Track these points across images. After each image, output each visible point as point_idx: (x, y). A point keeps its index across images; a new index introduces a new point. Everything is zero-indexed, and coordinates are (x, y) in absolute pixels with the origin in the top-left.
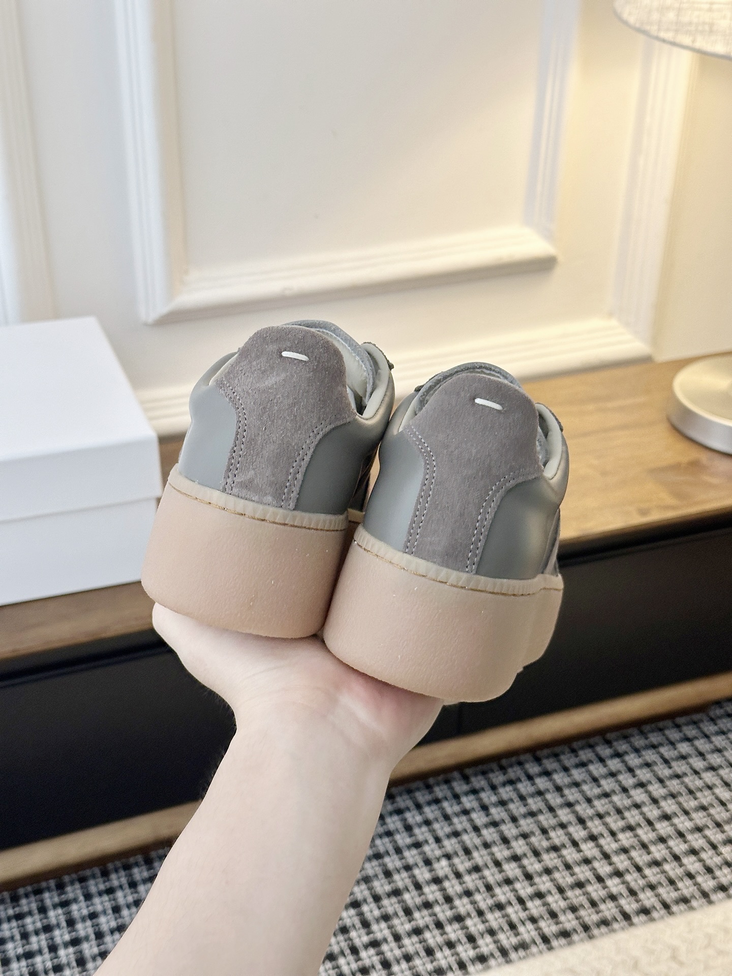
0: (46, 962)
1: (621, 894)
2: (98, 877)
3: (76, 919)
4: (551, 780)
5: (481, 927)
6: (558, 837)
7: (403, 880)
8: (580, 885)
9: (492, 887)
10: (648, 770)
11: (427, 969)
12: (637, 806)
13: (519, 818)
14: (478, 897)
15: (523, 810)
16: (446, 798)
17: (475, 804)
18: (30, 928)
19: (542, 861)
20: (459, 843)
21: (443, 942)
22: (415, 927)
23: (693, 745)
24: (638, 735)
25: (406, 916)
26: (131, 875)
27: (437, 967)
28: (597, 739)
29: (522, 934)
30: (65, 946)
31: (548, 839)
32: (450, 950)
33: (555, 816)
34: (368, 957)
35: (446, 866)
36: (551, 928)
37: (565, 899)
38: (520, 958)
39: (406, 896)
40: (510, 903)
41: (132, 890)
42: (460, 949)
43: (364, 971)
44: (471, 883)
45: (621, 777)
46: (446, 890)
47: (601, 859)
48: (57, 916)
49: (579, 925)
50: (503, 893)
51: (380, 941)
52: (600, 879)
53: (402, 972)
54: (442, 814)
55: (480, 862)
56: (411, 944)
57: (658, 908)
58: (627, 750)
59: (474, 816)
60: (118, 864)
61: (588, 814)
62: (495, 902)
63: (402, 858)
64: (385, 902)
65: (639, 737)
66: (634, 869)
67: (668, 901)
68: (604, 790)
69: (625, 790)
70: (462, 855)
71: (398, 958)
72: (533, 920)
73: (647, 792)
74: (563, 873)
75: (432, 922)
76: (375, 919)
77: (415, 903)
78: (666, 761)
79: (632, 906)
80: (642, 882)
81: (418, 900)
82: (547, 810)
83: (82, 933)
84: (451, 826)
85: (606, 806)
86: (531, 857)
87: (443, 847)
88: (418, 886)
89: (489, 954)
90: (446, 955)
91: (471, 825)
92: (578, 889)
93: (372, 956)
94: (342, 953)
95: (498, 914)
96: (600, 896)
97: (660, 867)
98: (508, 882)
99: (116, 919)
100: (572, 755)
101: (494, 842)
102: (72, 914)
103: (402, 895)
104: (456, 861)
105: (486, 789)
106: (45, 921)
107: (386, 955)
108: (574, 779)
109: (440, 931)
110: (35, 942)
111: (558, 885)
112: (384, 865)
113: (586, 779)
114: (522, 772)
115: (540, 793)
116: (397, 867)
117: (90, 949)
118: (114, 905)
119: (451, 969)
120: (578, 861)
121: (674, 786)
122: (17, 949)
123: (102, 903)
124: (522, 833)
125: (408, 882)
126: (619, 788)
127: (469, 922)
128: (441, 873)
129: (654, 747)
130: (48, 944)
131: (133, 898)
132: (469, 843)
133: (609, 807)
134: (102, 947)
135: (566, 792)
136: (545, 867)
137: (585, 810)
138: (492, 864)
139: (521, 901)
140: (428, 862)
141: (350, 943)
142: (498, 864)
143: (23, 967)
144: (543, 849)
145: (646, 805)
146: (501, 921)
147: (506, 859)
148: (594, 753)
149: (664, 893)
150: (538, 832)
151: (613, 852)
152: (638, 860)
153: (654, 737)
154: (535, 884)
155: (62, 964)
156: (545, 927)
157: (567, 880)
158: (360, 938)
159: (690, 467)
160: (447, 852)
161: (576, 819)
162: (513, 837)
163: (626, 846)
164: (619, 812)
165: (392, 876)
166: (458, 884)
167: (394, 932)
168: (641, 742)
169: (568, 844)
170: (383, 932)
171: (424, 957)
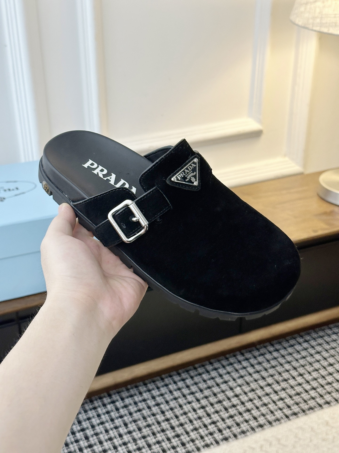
0: (71, 439)
1: (316, 397)
3: (81, 421)
4: (279, 353)
5: (259, 413)
6: (286, 375)
8: (298, 394)
9: (261, 397)
10: (320, 346)
11: (238, 431)
12: (318, 361)
13: (268, 369)
14: (255, 401)
15: (269, 366)
16: (235, 363)
17: (248, 364)
20: (244, 380)
21: (243, 420)
22: (230, 415)
23: (338, 335)
25: (226, 411)
26: (102, 402)
27: (242, 431)
28: (296, 335)
29: (277, 415)
30: (78, 432)
31: (282, 376)
32: (247, 423)
33: (283, 367)
34: (212, 428)
35: (239, 390)
36: (288, 412)
37: (293, 400)
38: (277, 425)
39: (224, 403)
40: (269, 403)
41: (105, 407)
42: (251, 422)
43: (211, 434)
44: (252, 396)
45: (309, 350)
47: (306, 383)
49: (300, 410)
50: (266, 400)
51: (216, 421)
52: (306, 391)
53: (227, 433)
54: (234, 369)
55: (254, 388)
56: (229, 422)
57: (333, 401)
58: (310, 339)
59: (248, 369)
60: (97, 397)
61: (297, 366)
62: (263, 403)
63: (220, 388)
64: (216, 406)
65: (315, 333)
66: (321, 386)
67: (337, 398)
68: (302, 356)
69: (312, 355)
70: (246, 385)
71: (224, 427)
72: (281, 409)
73: (321, 355)
74: (290, 390)
75: (237, 413)
76: (212, 412)
77: (228, 405)
78: (327, 343)
80: (324, 391)
81: (230, 404)
82: (280, 365)
83: (85, 426)
84: (239, 374)
85: (305, 362)
86: (276, 384)
87: (237, 382)
88: (229, 399)
89: (264, 423)
90: (245, 425)
91: (248, 373)
92: (298, 395)
93: (213, 427)
94: (200, 427)
95: (265, 407)
96: (307, 398)
97: (331, 385)
98: (267, 394)
99: (99, 419)
100: (287, 342)
101: (259, 379)
102: (80, 418)
103: (222, 402)
104: (243, 387)
105: (252, 358)
107: (219, 427)
108: (289, 352)
109: (241, 416)
111: (289, 394)
112: (213, 391)
113: (294, 352)
114: (266, 350)
115: (275, 358)
116: (218, 392)
117: (90, 432)
118: (97, 414)
119: (248, 430)
120: (296, 385)
121: (332, 352)
123: (92, 413)
124: (270, 375)
125: (224, 396)
126: (310, 355)
127: (253, 412)
128: (238, 393)
129: (321, 337)
131: (106, 410)
132: (248, 380)
133: (305, 363)
134: (95, 431)
135: (286, 357)
136: (282, 388)
137: (296, 363)
138: (260, 388)
139: (274, 402)
140: (231, 389)
141: (203, 423)
142: (262, 388)
144: (280, 380)
145: (321, 361)
146: (267, 410)
147: (265, 386)
148: (296, 341)
149: (334, 395)
150: (277, 374)
151: (310, 380)
152: (321, 382)
153: (320, 333)
154: (279, 395)
155: (78, 439)
156: (286, 411)
157: (293, 392)
158: (207, 421)
159: (331, 213)
160: (239, 384)
161: (293, 368)
162: (266, 377)
163: (316, 377)
164: (310, 364)
165: (217, 395)
166: (246, 396)
167: (221, 417)
168: (315, 335)
169: (291, 377)
170: (217, 418)
171: (236, 427)
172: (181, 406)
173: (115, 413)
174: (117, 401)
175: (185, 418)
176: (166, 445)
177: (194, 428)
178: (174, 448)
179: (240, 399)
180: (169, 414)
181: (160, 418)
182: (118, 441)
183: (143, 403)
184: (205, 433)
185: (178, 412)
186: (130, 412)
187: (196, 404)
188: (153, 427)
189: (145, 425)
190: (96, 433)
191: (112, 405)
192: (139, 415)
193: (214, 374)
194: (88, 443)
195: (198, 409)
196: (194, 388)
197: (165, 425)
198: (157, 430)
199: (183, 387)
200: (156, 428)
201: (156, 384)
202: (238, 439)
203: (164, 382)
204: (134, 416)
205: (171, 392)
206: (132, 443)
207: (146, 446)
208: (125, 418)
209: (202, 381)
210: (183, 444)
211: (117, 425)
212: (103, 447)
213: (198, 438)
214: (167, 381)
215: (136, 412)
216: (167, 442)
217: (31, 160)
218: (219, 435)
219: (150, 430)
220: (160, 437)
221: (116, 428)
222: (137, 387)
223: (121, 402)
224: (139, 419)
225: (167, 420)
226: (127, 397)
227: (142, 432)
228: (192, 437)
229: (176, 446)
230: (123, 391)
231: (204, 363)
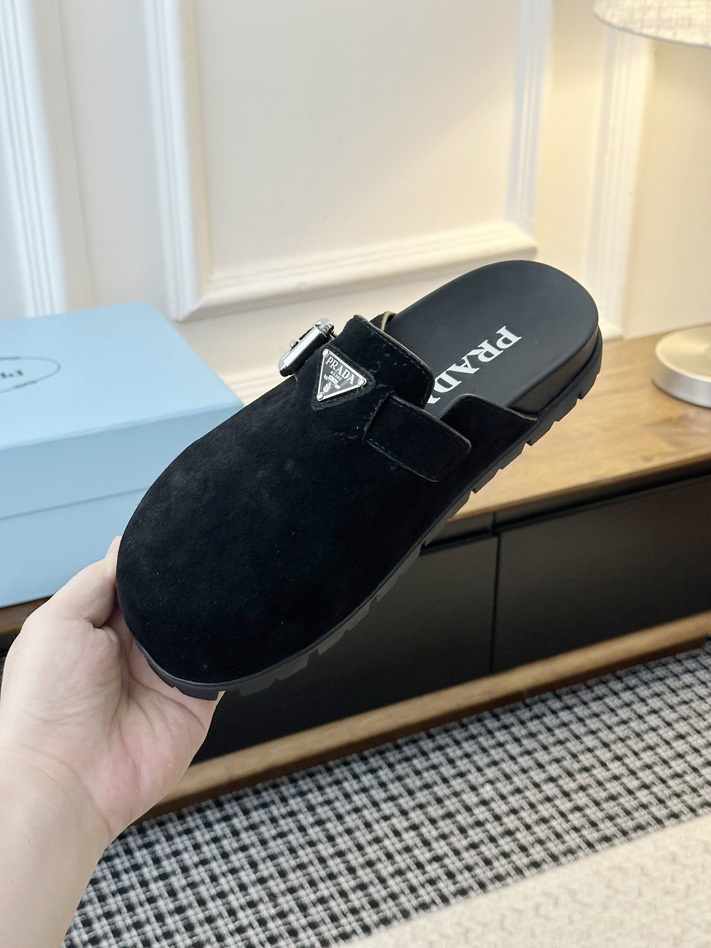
0: (140, 896)
1: (651, 803)
2: (175, 821)
3: (161, 857)
4: (573, 713)
5: (531, 838)
6: (587, 759)
7: (453, 804)
8: (613, 798)
9: (535, 805)
10: (658, 699)
11: (487, 876)
12: (654, 729)
13: (549, 747)
14: (523, 814)
15: (551, 740)
16: (481, 734)
17: (508, 737)
18: (120, 867)
19: (576, 780)
20: (499, 770)
21: (499, 854)
22: (471, 842)
23: (694, 676)
24: (645, 670)
25: (462, 834)
26: (205, 817)
27: (496, 875)
28: (608, 676)
29: (569, 842)
30: (154, 881)
31: (579, 762)
32: (506, 859)
33: (582, 743)
34: (433, 870)
35: (491, 790)
36: (593, 835)
37: (602, 811)
38: (569, 861)
39: (459, 818)
40: (553, 817)
41: (209, 829)
42: (514, 858)
43: (432, 882)
44: (516, 803)
45: (635, 707)
46: (494, 810)
47: (628, 775)
48: (143, 856)
49: (617, 831)
50: (545, 810)
51: (442, 856)
52: (630, 792)
53: (466, 880)
54: (479, 747)
55: (521, 786)
56: (470, 857)
57: (685, 812)
58: (638, 684)
59: (508, 747)
60: (192, 808)
61: (611, 739)
62: (539, 817)
63: (450, 787)
64: (441, 824)
66: (659, 781)
67: (694, 806)
68: (622, 718)
69: (640, 717)
70: (503, 781)
71: (460, 869)
72: (576, 830)
73: (660, 717)
74: (596, 789)
75: (486, 837)
76: (434, 838)
77: (468, 822)
78: (673, 691)
79: (662, 812)
80: (667, 792)
81: (471, 820)
82: (574, 737)
83: (168, 869)
84: (489, 757)
85: (626, 731)
86: (566, 777)
87: (485, 775)
88: (468, 809)
89: (541, 860)
90: (503, 864)
91: (507, 755)
92: (612, 801)
93: (437, 869)
95: (543, 826)
96: (632, 805)
97: (682, 778)
98: (548, 799)
99: (198, 855)
100: (589, 691)
101: (530, 768)
102: (157, 853)
103: (455, 817)
104: (498, 785)
105: (516, 725)
106: (132, 861)
107: (449, 867)
108: (593, 711)
109: (495, 844)
110: (126, 880)
111: (594, 799)
112: (435, 794)
113: (604, 710)
114: (546, 708)
115: (564, 724)
116: (447, 794)
117: (178, 882)
118: (194, 843)
119: (509, 874)
120: (608, 778)
121: (683, 710)
122: (111, 887)
123: (182, 842)
124: (554, 758)
125: (459, 806)
126: (637, 716)
127: (518, 835)
128: (487, 797)
129: (661, 679)
130: (138, 880)
131: (211, 836)
132: (508, 770)
133: (628, 733)
134: (189, 879)
135: (588, 722)
136: (580, 785)
137: (607, 736)
138: (532, 786)
139: (563, 815)
140: (473, 788)
141: (415, 860)
142: (537, 785)
143: (119, 901)
144: (574, 769)
145: (661, 728)
146: (547, 832)
147: (543, 781)
148: (608, 688)
149: (689, 799)
150: (569, 757)
151: (638, 768)
152: (661, 774)
153: (659, 671)
154: (573, 800)
155: (155, 895)
156: (588, 834)
157: (601, 795)
158: (423, 855)
159: (681, 421)
160: (490, 779)
161: (601, 744)
162: (547, 762)
163: (649, 763)
164: (638, 735)
165: (443, 802)
166: (504, 804)
167: (453, 848)
168: (648, 676)
169: (597, 764)
170: (443, 849)
171: (483, 867)
172: (368, 825)
173: (231, 841)
174: (236, 815)
175: (377, 850)
176: (339, 905)
177: (397, 868)
178: (354, 911)
179: (491, 810)
180: (344, 842)
181: (326, 849)
182: (237, 899)
183: (289, 820)
184: (419, 881)
185: (363, 837)
186: (262, 837)
187: (401, 820)
188: (311, 869)
189: (293, 866)
190: (191, 882)
191: (224, 824)
192: (281, 845)
193: (436, 758)
194: (174, 904)
195: (404, 831)
196: (395, 788)
197: (335, 865)
198: (319, 875)
199: (373, 784)
200: (317, 871)
201: (317, 781)
202: (488, 891)
203: (334, 777)
204: (272, 848)
205: (347, 796)
206: (266, 903)
207: (296, 909)
208: (253, 851)
209: (412, 774)
210: (374, 904)
211: (234, 865)
212: (206, 912)
213: (405, 890)
214: (338, 773)
215: (274, 838)
216: (340, 900)
217: (48, 312)
218: (448, 884)
219: (304, 876)
220: (325, 889)
221: (233, 871)
222: (275, 786)
223: (243, 817)
224: (282, 854)
225: (340, 854)
226: (256, 808)
227: (288, 880)
228: (392, 889)
229: (360, 909)
230: (247, 795)
231: (416, 736)
